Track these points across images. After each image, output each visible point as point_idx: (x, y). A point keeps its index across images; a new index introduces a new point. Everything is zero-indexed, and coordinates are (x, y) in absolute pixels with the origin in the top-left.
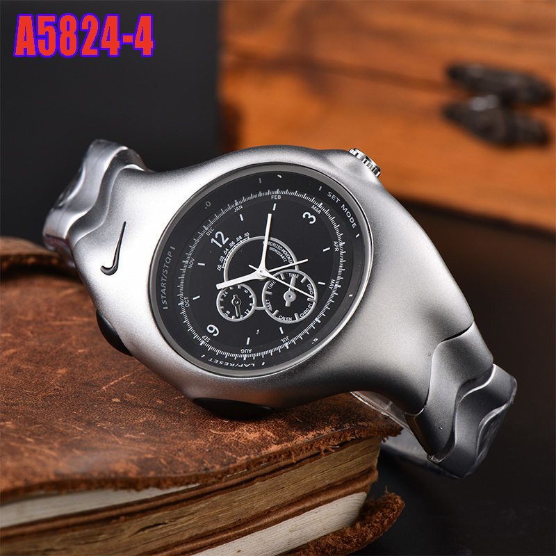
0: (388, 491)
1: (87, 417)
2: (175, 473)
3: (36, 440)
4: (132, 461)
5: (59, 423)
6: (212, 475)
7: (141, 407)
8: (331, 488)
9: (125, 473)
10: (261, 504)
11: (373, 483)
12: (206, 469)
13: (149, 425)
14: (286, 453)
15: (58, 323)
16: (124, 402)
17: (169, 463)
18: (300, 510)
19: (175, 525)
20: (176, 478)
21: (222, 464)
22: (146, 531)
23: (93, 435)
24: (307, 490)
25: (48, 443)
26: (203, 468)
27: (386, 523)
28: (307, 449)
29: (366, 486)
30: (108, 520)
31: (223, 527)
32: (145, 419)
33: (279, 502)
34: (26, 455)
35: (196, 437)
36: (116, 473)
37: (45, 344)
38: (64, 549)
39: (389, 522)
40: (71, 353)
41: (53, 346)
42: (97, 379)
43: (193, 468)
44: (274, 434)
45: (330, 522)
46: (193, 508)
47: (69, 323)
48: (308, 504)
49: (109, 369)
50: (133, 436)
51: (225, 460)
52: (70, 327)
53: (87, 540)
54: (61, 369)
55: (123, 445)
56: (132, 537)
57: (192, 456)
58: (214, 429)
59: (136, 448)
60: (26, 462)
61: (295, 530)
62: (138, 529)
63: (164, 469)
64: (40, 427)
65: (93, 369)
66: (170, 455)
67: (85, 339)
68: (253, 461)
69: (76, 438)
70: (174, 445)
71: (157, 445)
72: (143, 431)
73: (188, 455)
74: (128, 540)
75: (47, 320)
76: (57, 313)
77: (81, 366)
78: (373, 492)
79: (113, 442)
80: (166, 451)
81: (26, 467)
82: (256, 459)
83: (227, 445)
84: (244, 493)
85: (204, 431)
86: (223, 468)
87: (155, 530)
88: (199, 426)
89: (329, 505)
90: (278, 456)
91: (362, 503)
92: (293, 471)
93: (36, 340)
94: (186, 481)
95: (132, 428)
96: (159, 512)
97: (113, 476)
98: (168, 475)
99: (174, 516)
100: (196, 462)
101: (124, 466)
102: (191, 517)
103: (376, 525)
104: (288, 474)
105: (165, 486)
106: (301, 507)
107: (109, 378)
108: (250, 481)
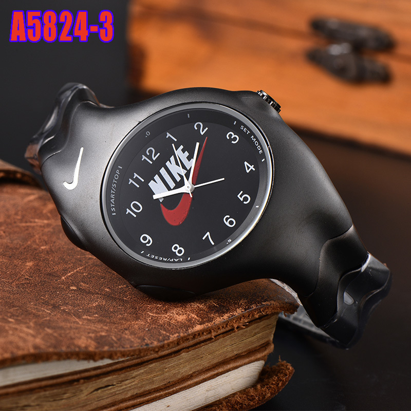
0: (281, 359)
1: (52, 302)
2: (123, 347)
3: (16, 320)
4: (91, 338)
5: (31, 306)
6: (151, 349)
7: (93, 294)
8: (238, 357)
9: (86, 347)
10: (186, 370)
11: (270, 354)
12: (147, 345)
13: (101, 309)
14: (207, 331)
15: (24, 224)
16: (79, 289)
17: (119, 340)
18: (215, 375)
19: (121, 386)
20: (124, 351)
21: (159, 341)
22: (99, 391)
23: (59, 316)
24: (220, 359)
25: (26, 323)
26: (144, 344)
27: (280, 385)
28: (223, 327)
29: (265, 356)
30: (71, 383)
31: (157, 388)
32: (97, 303)
33: (199, 368)
34: (11, 332)
35: (137, 318)
36: (79, 347)
37: (15, 242)
38: (38, 405)
39: (283, 384)
40: (35, 249)
41: (21, 244)
42: (57, 271)
43: (136, 344)
44: (198, 316)
45: (236, 384)
46: (135, 373)
47: (32, 224)
48: (220, 370)
49: (66, 263)
50: (89, 318)
51: (161, 338)
52: (33, 227)
53: (55, 398)
54: (29, 262)
55: (82, 324)
56: (89, 396)
57: (136, 334)
58: (151, 312)
59: (93, 326)
60: (11, 338)
61: (210, 390)
62: (93, 390)
63: (115, 345)
64: (17, 310)
65: (54, 263)
66: (119, 333)
67: (46, 238)
68: (182, 338)
69: (46, 318)
70: (121, 325)
71: (108, 325)
72: (96, 313)
73: (133, 333)
74: (86, 398)
75: (15, 222)
76: (23, 216)
77: (44, 260)
78: (270, 360)
79: (74, 322)
80: (115, 330)
81: (11, 343)
82: (185, 337)
83: (162, 325)
84: (173, 361)
85: (143, 314)
86: (159, 344)
87: (106, 390)
88: (139, 309)
89: (236, 370)
90: (201, 334)
91: (261, 369)
92: (210, 344)
93: (8, 238)
94: (132, 354)
95: (87, 311)
96: (109, 376)
97: (77, 349)
98: (118, 349)
99: (120, 380)
100: (139, 339)
101: (85, 341)
102: (133, 380)
103: (273, 386)
104: (206, 347)
105: (116, 357)
106: (216, 372)
107: (67, 271)
108: (177, 352)
